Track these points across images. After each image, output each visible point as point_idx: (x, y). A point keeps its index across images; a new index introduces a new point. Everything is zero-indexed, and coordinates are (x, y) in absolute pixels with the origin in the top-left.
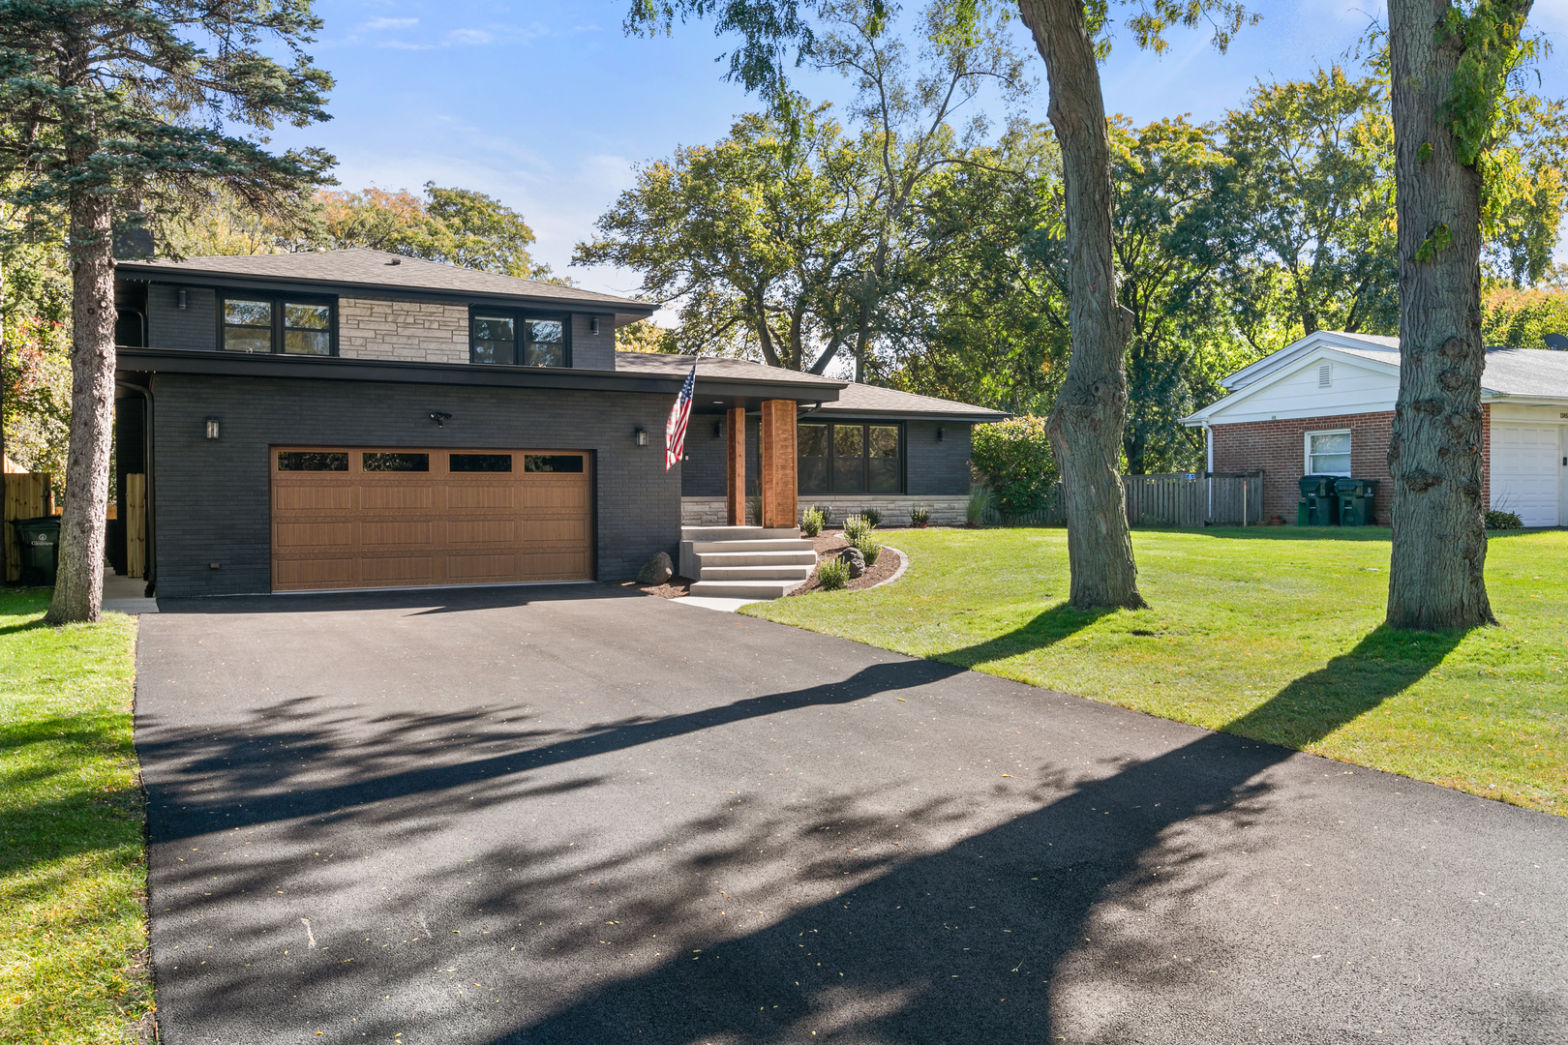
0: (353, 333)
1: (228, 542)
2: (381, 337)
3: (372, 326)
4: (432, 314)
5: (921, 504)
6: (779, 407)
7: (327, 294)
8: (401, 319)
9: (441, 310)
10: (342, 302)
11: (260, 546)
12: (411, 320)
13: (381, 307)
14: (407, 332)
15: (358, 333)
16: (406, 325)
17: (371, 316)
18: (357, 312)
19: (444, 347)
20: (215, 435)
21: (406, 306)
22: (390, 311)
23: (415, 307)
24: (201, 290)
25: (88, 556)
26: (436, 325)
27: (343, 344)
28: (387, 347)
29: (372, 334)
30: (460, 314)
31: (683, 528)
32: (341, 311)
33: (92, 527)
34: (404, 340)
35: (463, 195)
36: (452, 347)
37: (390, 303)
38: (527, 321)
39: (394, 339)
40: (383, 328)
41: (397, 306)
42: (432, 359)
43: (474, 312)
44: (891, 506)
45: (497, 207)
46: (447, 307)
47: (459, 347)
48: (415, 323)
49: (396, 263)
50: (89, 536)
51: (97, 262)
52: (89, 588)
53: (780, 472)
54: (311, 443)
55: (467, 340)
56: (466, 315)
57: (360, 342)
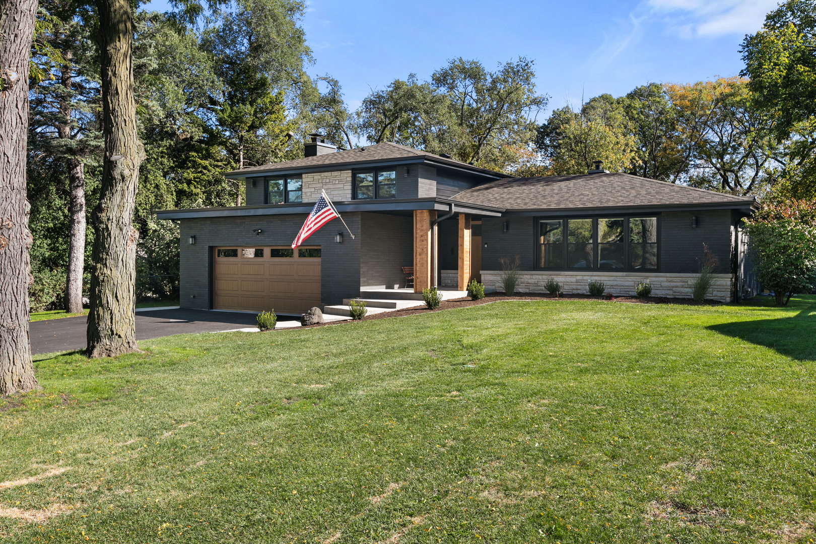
0: (307, 190)
1: (197, 287)
2: (316, 190)
3: (313, 186)
4: (336, 177)
7: (297, 172)
8: (324, 181)
9: (339, 174)
10: (304, 176)
11: (205, 289)
12: (328, 181)
13: (317, 176)
15: (309, 190)
16: (326, 183)
17: (313, 181)
18: (309, 180)
19: (340, 192)
20: (192, 243)
21: (326, 174)
22: (320, 178)
23: (330, 174)
24: (259, 179)
26: (337, 182)
27: (304, 196)
29: (313, 190)
30: (347, 175)
31: (361, 290)
32: (304, 180)
36: (343, 192)
37: (320, 174)
38: (379, 174)
40: (317, 186)
41: (323, 174)
43: (354, 172)
46: (342, 172)
47: (348, 193)
55: (350, 187)
56: (350, 175)
57: (308, 194)
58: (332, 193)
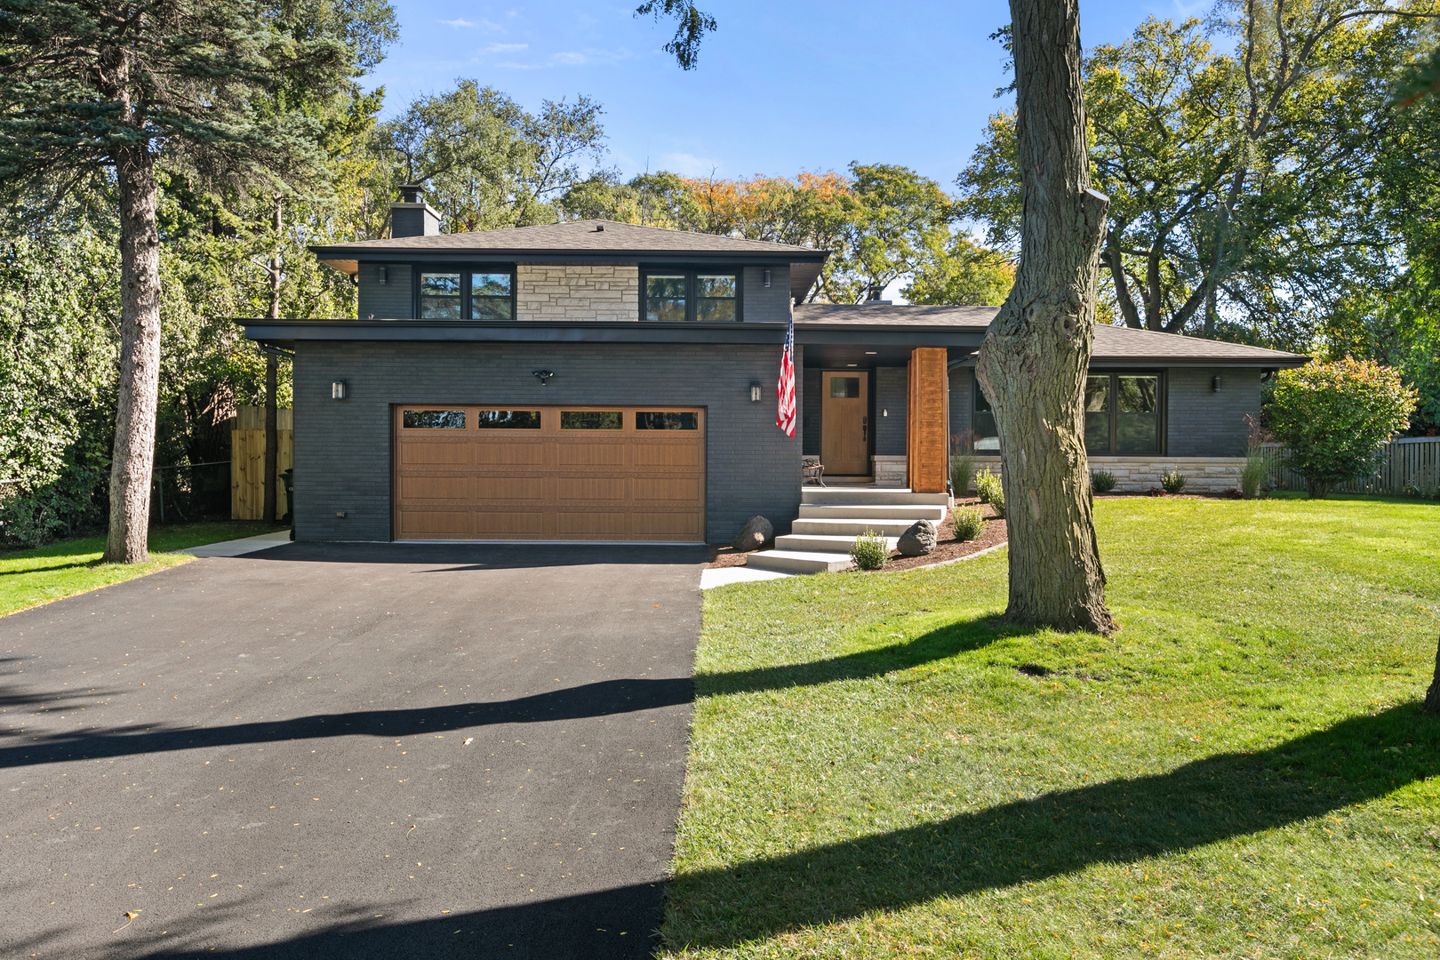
0: (529, 298)
1: (353, 493)
2: (554, 300)
3: (546, 291)
4: (602, 275)
5: (1173, 467)
6: (926, 356)
7: (506, 261)
8: (573, 282)
9: (611, 271)
10: (520, 269)
11: (379, 498)
12: (582, 282)
13: (555, 271)
14: (578, 295)
15: (533, 298)
16: (578, 288)
17: (546, 280)
18: (534, 277)
19: (613, 307)
20: (340, 395)
21: (578, 269)
22: (563, 275)
23: (587, 269)
24: (400, 266)
25: (125, 504)
26: (606, 286)
27: (520, 308)
28: (560, 310)
29: (546, 298)
30: (631, 273)
31: (805, 489)
32: (520, 278)
33: (129, 479)
34: (576, 302)
35: (883, 170)
36: (622, 306)
37: (563, 268)
38: (699, 277)
39: (567, 302)
40: (556, 291)
41: (570, 269)
42: (600, 319)
43: (644, 270)
44: (1144, 469)
45: (912, 178)
46: (617, 268)
47: (628, 306)
48: (587, 285)
49: (600, 229)
50: (126, 487)
51: (137, 241)
52: (126, 533)
53: (925, 430)
54: (425, 402)
55: (636, 299)
56: (636, 275)
57: (535, 306)
58: (594, 306)
